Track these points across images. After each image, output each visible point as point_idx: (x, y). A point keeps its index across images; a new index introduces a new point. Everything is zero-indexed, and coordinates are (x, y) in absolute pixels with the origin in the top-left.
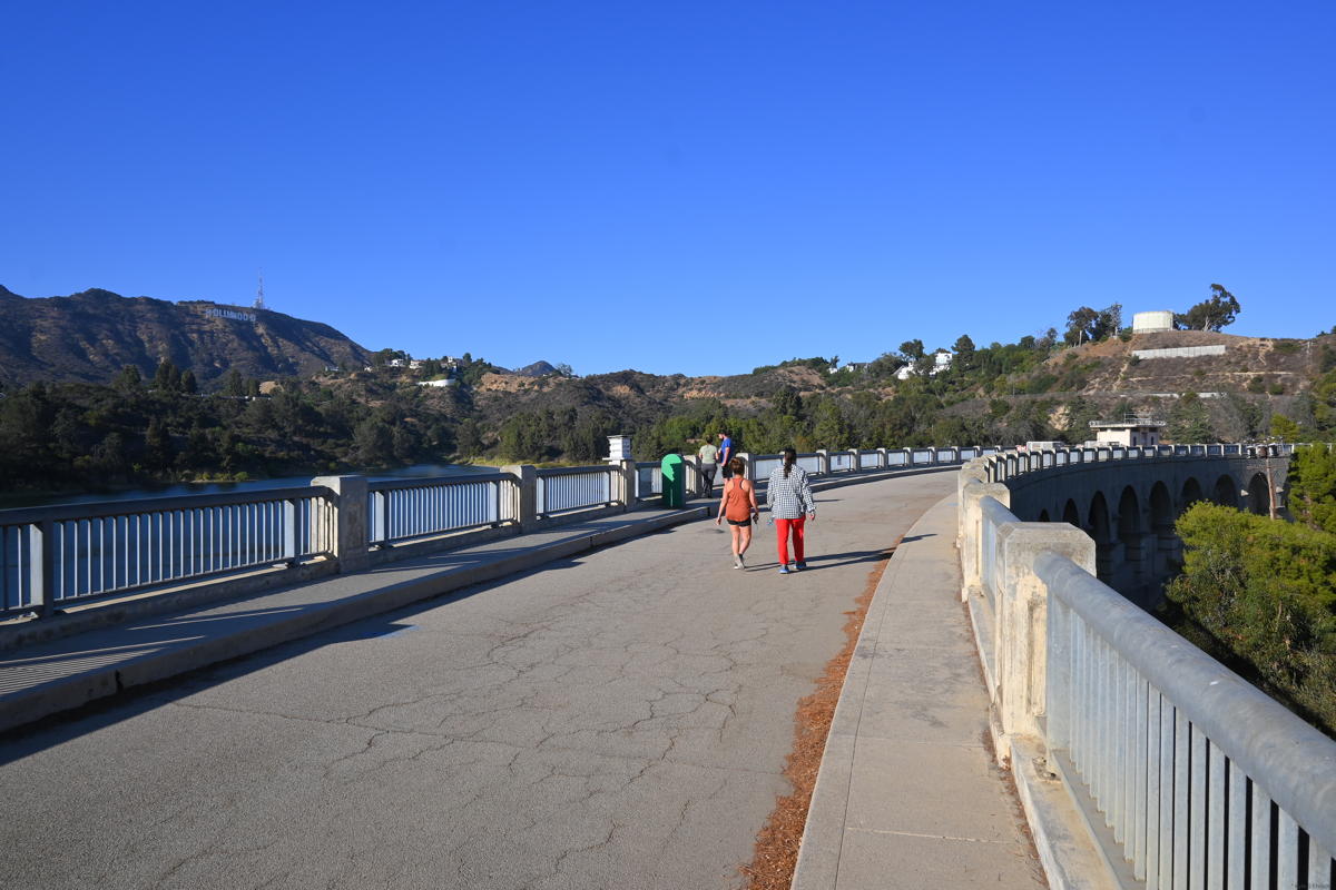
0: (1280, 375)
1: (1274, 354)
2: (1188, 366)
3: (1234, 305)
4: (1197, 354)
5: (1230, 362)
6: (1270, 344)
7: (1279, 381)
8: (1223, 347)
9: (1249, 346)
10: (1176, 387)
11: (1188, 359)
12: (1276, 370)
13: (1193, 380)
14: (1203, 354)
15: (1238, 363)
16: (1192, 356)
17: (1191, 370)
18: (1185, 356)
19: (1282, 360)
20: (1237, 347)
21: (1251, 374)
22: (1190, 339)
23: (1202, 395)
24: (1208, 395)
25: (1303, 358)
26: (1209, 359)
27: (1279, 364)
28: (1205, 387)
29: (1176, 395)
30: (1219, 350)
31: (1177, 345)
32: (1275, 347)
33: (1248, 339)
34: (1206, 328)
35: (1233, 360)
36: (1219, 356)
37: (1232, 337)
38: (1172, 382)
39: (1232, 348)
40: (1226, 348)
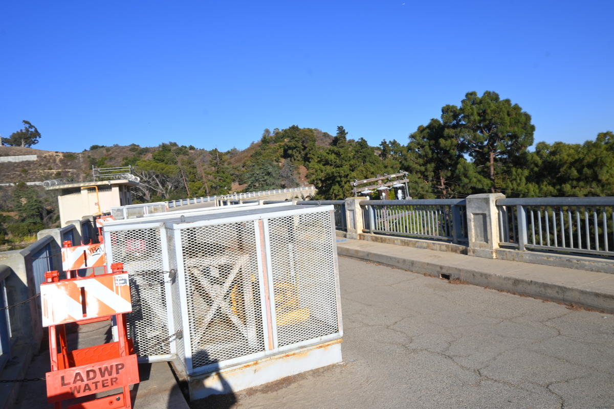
0: (69, 172)
1: (63, 160)
2: (17, 167)
3: (37, 134)
4: (21, 160)
5: (41, 165)
6: (61, 155)
7: (70, 174)
8: (36, 156)
9: (50, 156)
10: (12, 179)
11: (15, 163)
12: (67, 169)
13: (20, 175)
14: (25, 160)
15: (45, 165)
16: (17, 161)
17: (18, 169)
18: (13, 161)
19: (69, 163)
20: (44, 156)
21: (54, 171)
22: (14, 151)
23: (29, 184)
24: (32, 183)
25: (79, 163)
26: (28, 163)
27: (68, 166)
28: (30, 179)
29: (12, 184)
30: (33, 158)
31: (7, 155)
32: (63, 156)
33: (49, 152)
34: (23, 146)
35: (42, 163)
36: (34, 161)
37: (40, 151)
38: (8, 177)
39: (41, 157)
40: (38, 157)
